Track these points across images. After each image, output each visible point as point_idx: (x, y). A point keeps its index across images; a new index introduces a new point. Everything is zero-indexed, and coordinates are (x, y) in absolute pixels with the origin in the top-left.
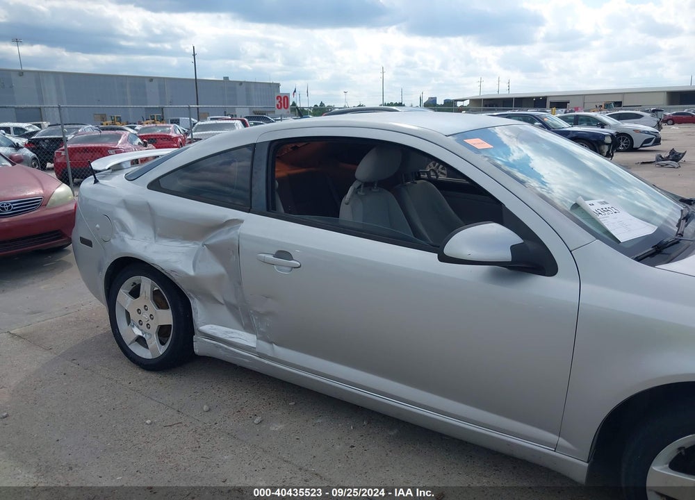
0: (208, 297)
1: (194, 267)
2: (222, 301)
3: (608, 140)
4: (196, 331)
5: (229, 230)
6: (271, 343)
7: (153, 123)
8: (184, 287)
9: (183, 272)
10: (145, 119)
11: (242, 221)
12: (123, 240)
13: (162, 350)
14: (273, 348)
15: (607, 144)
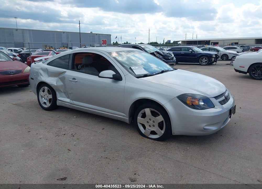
0: (60, 91)
1: (56, 83)
2: (63, 92)
3: (214, 56)
4: (57, 100)
5: (63, 74)
6: (73, 100)
7: (64, 48)
8: (54, 88)
9: (54, 85)
10: (61, 47)
11: (66, 72)
12: (41, 77)
13: (49, 105)
14: (73, 102)
15: (214, 58)
